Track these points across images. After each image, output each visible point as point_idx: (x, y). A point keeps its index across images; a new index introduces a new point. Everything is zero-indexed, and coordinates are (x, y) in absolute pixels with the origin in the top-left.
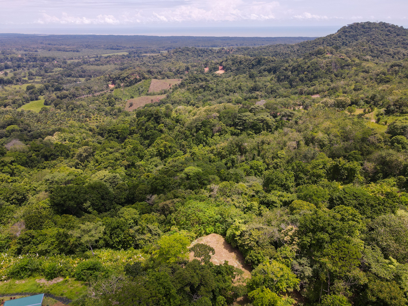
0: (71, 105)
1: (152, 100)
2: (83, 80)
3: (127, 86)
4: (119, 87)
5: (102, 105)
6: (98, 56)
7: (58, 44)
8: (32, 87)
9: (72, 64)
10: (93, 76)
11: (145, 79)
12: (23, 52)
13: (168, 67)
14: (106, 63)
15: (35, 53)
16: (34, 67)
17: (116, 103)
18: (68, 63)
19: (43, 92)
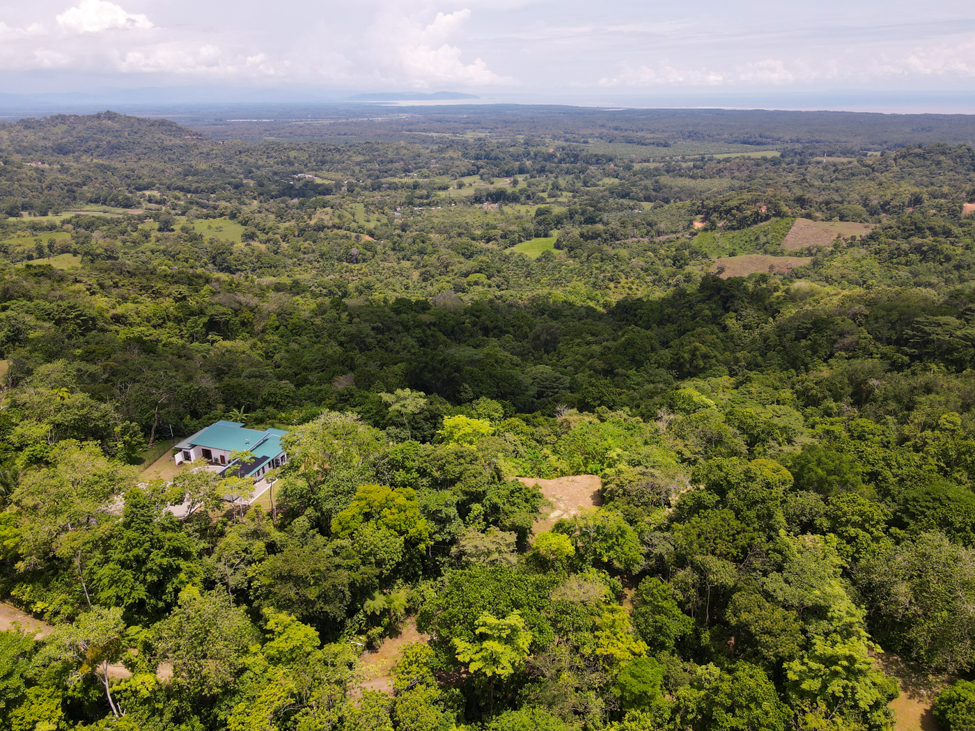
0: (596, 254)
1: (771, 267)
2: (647, 206)
3: (732, 228)
4: (712, 230)
5: (658, 262)
6: (703, 158)
7: (634, 128)
8: (547, 211)
9: (641, 171)
10: (672, 201)
11: (779, 216)
12: (561, 143)
13: (863, 194)
14: (714, 173)
15: (582, 146)
16: (567, 173)
17: (691, 263)
18: (635, 169)
19: (562, 224)
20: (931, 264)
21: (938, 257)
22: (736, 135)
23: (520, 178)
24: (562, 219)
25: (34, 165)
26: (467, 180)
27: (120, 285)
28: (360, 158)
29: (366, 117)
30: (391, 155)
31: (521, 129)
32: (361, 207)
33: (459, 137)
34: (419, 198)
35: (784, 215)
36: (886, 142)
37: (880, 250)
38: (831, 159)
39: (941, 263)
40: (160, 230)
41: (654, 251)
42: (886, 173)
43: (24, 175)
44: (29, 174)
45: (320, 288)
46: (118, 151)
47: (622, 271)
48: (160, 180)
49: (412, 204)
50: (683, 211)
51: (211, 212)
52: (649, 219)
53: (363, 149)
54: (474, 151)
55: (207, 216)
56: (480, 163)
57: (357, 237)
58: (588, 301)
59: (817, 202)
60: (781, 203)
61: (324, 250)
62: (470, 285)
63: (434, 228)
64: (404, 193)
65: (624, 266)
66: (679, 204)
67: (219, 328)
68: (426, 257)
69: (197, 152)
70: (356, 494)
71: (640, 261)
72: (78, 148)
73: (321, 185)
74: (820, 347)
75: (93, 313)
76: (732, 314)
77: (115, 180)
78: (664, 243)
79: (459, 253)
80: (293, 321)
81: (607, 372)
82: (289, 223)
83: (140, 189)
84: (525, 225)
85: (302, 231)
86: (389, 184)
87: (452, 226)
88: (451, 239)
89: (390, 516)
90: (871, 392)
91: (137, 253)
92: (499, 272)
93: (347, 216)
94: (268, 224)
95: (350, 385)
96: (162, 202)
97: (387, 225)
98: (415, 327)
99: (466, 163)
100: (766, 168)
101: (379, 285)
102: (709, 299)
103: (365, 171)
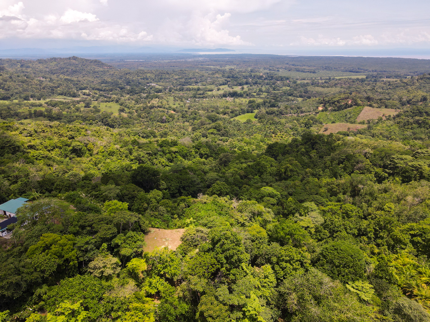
0: (270, 121)
1: (349, 129)
2: (300, 99)
3: (335, 110)
4: (325, 111)
5: (298, 125)
6: (330, 78)
7: (301, 65)
8: (253, 101)
9: (300, 84)
10: (312, 97)
11: (357, 105)
12: (268, 71)
13: (400, 95)
14: (333, 85)
15: (276, 72)
16: (267, 84)
17: (313, 126)
18: (298, 83)
19: (260, 107)
20: (423, 129)
21: (426, 126)
22: (347, 68)
23: (245, 87)
24: (260, 105)
25: (39, 79)
26: (221, 87)
27: (45, 131)
28: (177, 77)
29: (184, 59)
30: (191, 76)
31: (250, 65)
32: (172, 98)
33: (223, 68)
34: (199, 95)
35: (359, 105)
36: (417, 72)
37: (400, 122)
38: (389, 79)
39: (427, 129)
40: (85, 107)
41: (298, 120)
42: (413, 86)
43: (34, 83)
44: (36, 82)
45: (143, 134)
46: (76, 73)
47: (278, 129)
48: (90, 85)
49: (195, 97)
50: (314, 102)
51: (108, 100)
52: (298, 106)
53: (179, 73)
54: (227, 74)
55: (106, 101)
56: (229, 79)
57: (168, 112)
58: (260, 142)
59: (376, 99)
60: (358, 99)
61: (152, 117)
62: (209, 134)
63: (202, 108)
64: (193, 92)
65: (280, 127)
66: (314, 99)
67: (78, 152)
68: (196, 121)
69: (108, 74)
70: (41, 238)
71: (290, 125)
72: (59, 72)
73: (158, 88)
74: (348, 168)
75: (19, 144)
76: (315, 151)
77: (71, 85)
78: (303, 116)
79: (210, 119)
80: (110, 149)
81: (246, 177)
82: (140, 105)
83: (81, 89)
84: (243, 108)
85: (144, 108)
86: (187, 88)
87: (210, 107)
88: (208, 113)
89: (54, 248)
90: (360, 191)
91: (70, 117)
92: (225, 128)
93: (165, 102)
94: (131, 105)
95: (99, 181)
96: (89, 95)
97: (182, 106)
98: (168, 153)
99: (223, 79)
100: (358, 83)
101: (170, 133)
102: (306, 143)
103: (178, 83)
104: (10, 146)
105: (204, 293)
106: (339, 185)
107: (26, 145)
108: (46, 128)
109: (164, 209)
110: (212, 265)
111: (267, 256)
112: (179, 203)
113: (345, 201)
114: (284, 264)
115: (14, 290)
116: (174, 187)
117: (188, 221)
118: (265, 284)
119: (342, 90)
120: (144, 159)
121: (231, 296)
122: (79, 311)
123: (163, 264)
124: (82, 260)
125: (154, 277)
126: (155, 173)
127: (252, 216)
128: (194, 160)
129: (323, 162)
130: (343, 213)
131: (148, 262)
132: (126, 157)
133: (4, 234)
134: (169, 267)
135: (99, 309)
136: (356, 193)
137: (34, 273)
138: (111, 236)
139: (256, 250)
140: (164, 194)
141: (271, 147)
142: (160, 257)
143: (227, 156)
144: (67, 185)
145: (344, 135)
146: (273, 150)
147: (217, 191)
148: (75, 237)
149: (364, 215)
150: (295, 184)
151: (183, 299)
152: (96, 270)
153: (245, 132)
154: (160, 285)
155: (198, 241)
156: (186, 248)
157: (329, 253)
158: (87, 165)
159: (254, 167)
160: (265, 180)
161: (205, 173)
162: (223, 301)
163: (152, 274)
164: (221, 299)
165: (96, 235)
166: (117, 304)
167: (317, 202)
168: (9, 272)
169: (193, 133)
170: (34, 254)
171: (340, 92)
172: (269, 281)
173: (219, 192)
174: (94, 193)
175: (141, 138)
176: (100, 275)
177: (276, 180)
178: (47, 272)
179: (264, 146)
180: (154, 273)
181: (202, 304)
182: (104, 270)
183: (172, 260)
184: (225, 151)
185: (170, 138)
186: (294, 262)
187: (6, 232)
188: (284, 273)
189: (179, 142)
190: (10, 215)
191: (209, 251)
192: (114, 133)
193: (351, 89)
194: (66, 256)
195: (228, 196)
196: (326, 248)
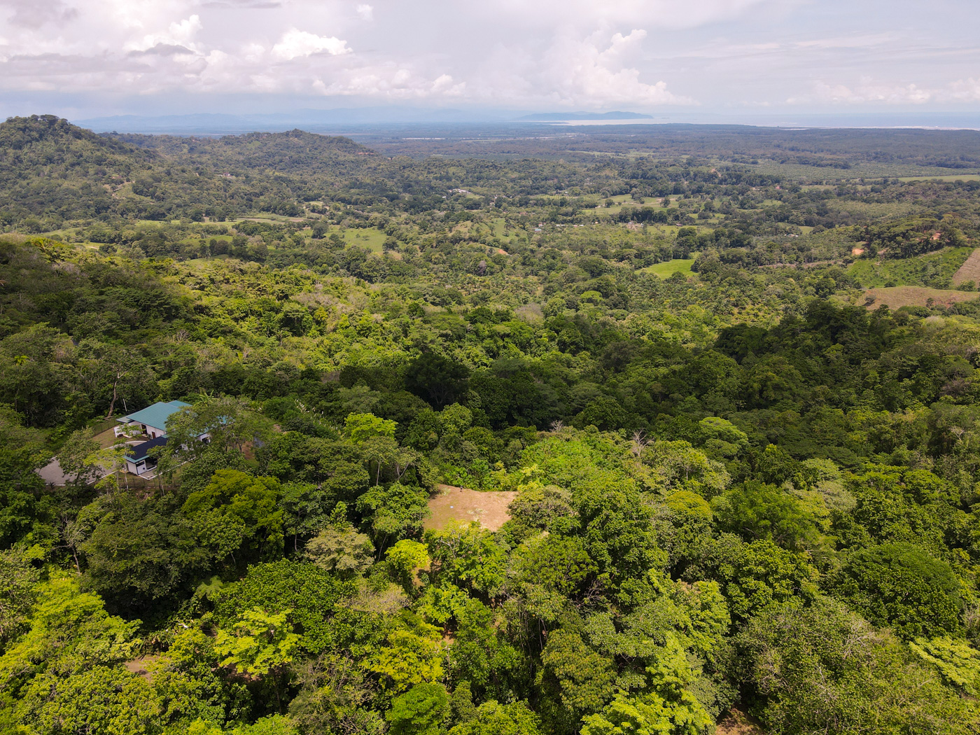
0: (729, 278)
1: (930, 301)
2: (806, 230)
3: (896, 257)
4: (870, 257)
5: (799, 290)
6: (886, 181)
7: (813, 149)
8: (691, 232)
9: (809, 194)
10: (837, 226)
11: (954, 245)
12: (729, 163)
14: (893, 197)
15: (749, 167)
16: (726, 194)
17: (837, 292)
18: (802, 191)
19: (705, 246)
22: (932, 157)
23: (673, 199)
24: (705, 241)
25: (223, 176)
26: (616, 199)
27: (231, 281)
28: (515, 175)
29: (534, 136)
30: (546, 172)
31: (687, 149)
32: (502, 221)
33: (622, 156)
34: (564, 215)
35: (959, 245)
40: (314, 237)
41: (798, 278)
43: (213, 185)
44: (217, 184)
45: (434, 297)
46: (298, 166)
47: (749, 296)
48: (327, 192)
49: (555, 220)
50: (842, 237)
51: (362, 222)
52: (801, 245)
53: (520, 166)
54: (631, 170)
55: (358, 226)
56: (634, 182)
57: (491, 251)
58: (704, 325)
60: (958, 230)
61: (455, 261)
62: (583, 302)
63: (570, 245)
64: (549, 209)
65: (753, 292)
66: (841, 229)
67: (294, 325)
68: (553, 273)
69: (366, 166)
70: (213, 477)
71: (779, 288)
72: (265, 162)
73: (471, 199)
74: (924, 389)
75: (177, 302)
76: (838, 346)
77: (288, 191)
78: (813, 270)
79: (586, 270)
80: (361, 322)
81: (665, 396)
82: (430, 235)
83: (307, 200)
84: (665, 246)
85: (439, 242)
86: (537, 201)
87: (588, 244)
88: (583, 256)
89: (238, 502)
90: (953, 442)
91: (282, 256)
92: (620, 291)
93: (485, 230)
94: (411, 235)
95: (336, 381)
96: (323, 212)
97: (524, 240)
98: (488, 337)
99: (621, 182)
100: (958, 193)
101: (494, 297)
102: (816, 328)
103: (517, 188)
104: (161, 305)
105: (556, 625)
106: (899, 425)
107: (191, 306)
108: (232, 274)
109: (475, 447)
110: (578, 564)
111: (709, 563)
112: (508, 441)
113: (912, 464)
114: (752, 583)
115: (154, 581)
116: (497, 407)
117: (527, 471)
118: (703, 624)
119: (917, 208)
120: (434, 346)
121: (620, 637)
122: (282, 631)
123: (467, 558)
124: (293, 533)
125: (445, 585)
126: (459, 372)
127: (678, 475)
128: (546, 355)
129: (861, 373)
130: (908, 492)
131: (432, 552)
132: (395, 340)
133: (140, 469)
134: (480, 566)
135: (324, 633)
136: (942, 446)
137: (196, 549)
138: (356, 486)
139: (684, 545)
140: (475, 414)
141: (727, 335)
142: (461, 543)
143: (622, 348)
144: (270, 385)
145: (918, 315)
146: (733, 341)
147: (597, 418)
148: (282, 483)
149: (962, 501)
150: (785, 419)
151: (507, 636)
152: (322, 556)
153: (668, 302)
154: (457, 604)
155: (549, 516)
156: (520, 530)
157: (867, 568)
158: (313, 354)
159: (687, 375)
160: (710, 406)
161: (571, 383)
162: (601, 645)
163: (440, 579)
164: (596, 640)
165: (324, 484)
166: (362, 627)
167: (841, 463)
168: (147, 540)
169: (546, 300)
170: (196, 509)
171: (910, 214)
172: (711, 618)
173: (601, 421)
174: (324, 403)
175: (429, 303)
176: (330, 568)
177: (739, 409)
178: (221, 550)
179: (711, 333)
180: (446, 576)
181: (552, 648)
182: (338, 558)
183: (487, 552)
184: (617, 339)
185: (493, 307)
186: (777, 580)
187: (144, 466)
188: (751, 604)
189: (514, 314)
190: (153, 433)
191: (572, 533)
192: (371, 291)
193: (942, 207)
194: (262, 521)
195: (623, 431)
196: (861, 558)
